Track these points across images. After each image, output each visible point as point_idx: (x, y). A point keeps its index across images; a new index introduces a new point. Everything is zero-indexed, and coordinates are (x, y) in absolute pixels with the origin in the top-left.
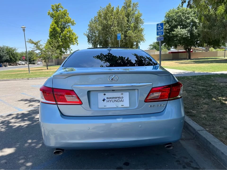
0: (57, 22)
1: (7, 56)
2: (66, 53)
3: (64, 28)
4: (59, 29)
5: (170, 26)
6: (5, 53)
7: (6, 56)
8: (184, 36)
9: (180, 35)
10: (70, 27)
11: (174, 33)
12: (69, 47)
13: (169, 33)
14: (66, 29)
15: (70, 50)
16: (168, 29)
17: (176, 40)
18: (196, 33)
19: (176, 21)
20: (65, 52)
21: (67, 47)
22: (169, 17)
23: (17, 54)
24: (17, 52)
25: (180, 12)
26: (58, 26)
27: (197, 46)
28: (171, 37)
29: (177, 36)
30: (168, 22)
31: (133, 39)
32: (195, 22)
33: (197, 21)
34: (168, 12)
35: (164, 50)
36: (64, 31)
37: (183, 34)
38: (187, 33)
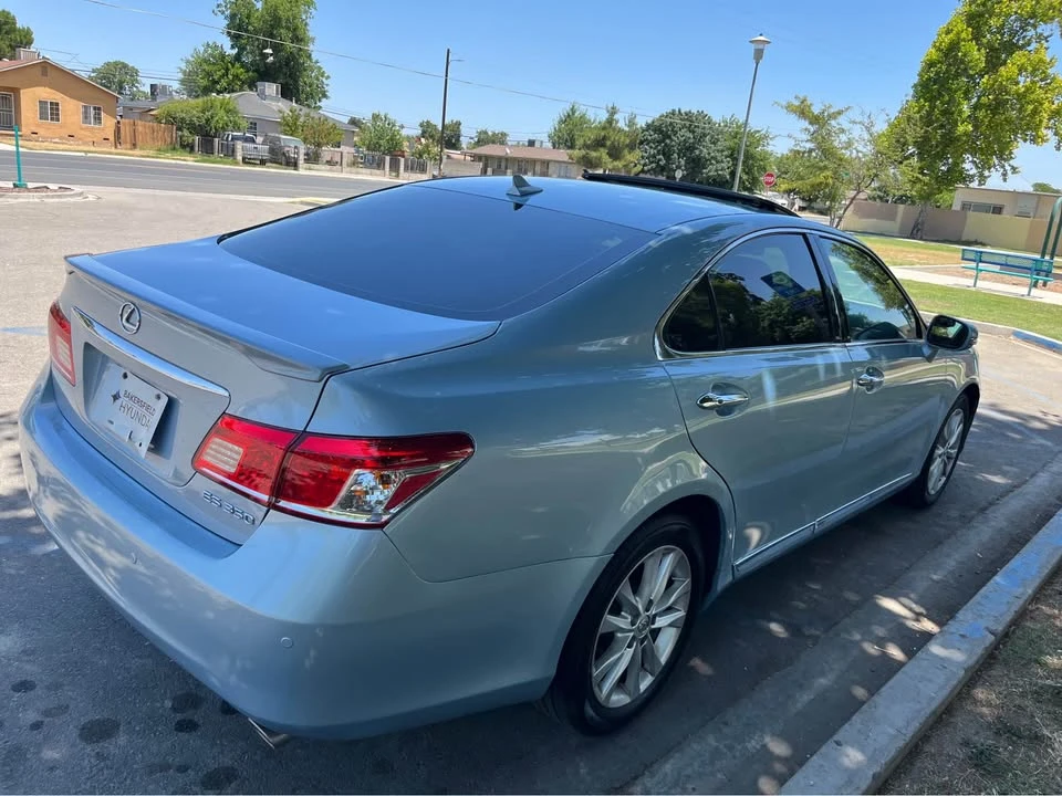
0: (981, 15)
1: (722, 162)
2: (975, 185)
3: (1010, 48)
4: (976, 55)
6: (718, 151)
7: (717, 162)
10: (1045, 45)
12: (1004, 152)
14: (1019, 57)
15: (1008, 168)
20: (973, 176)
21: (994, 149)
23: (765, 157)
24: (769, 149)
26: (977, 37)
36: (1005, 63)
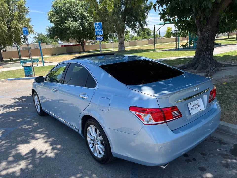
5: (60, 17)
8: (77, 29)
9: (72, 28)
11: (66, 25)
13: (60, 25)
16: (59, 21)
17: (70, 33)
18: (87, 26)
19: (65, 13)
22: (57, 7)
25: (68, 3)
27: (88, 39)
28: (64, 29)
29: (69, 29)
30: (57, 13)
31: (20, 30)
32: (85, 15)
33: (86, 14)
34: (54, 2)
35: (54, 42)
37: (75, 27)
38: (79, 26)
